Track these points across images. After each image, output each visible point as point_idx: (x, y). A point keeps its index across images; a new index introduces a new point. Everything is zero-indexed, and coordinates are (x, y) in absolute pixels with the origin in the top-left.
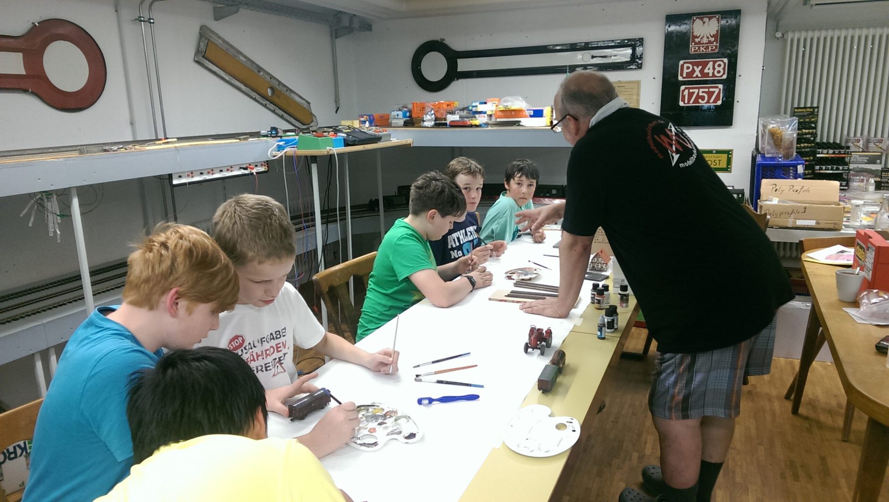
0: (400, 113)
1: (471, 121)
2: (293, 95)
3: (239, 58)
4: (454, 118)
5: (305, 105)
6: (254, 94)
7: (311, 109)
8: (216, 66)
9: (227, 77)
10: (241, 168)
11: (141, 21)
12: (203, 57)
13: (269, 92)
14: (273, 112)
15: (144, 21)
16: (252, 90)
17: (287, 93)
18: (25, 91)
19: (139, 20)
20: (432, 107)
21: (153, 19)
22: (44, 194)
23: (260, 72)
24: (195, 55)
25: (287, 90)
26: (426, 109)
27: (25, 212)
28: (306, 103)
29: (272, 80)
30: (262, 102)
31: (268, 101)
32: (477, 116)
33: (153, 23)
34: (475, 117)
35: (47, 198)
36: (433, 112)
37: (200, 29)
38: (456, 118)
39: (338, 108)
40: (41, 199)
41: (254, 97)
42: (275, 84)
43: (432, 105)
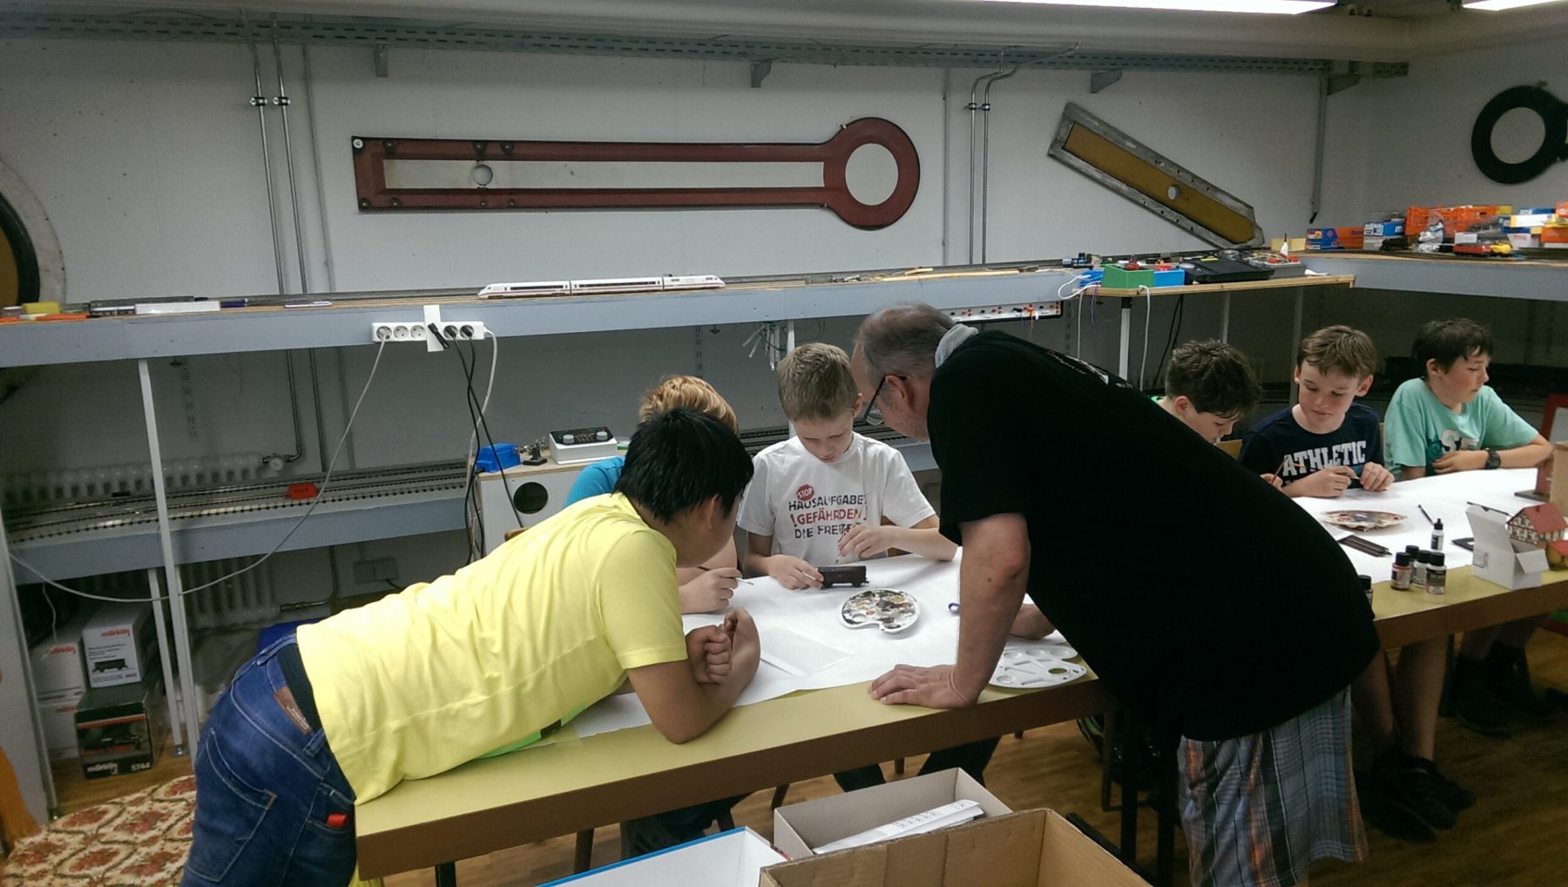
0: (1380, 227)
1: (1492, 246)
2: (1219, 196)
3: (1124, 145)
4: (1467, 238)
5: (1243, 211)
6: (1142, 198)
7: (1254, 218)
8: (1083, 160)
9: (1098, 175)
10: (1015, 309)
11: (972, 109)
12: (1063, 148)
13: (1172, 193)
14: (1176, 224)
15: (975, 109)
16: (1140, 192)
17: (1208, 194)
18: (822, 206)
19: (970, 108)
20: (1442, 217)
21: (989, 105)
22: (768, 325)
23: (1160, 162)
24: (1051, 146)
25: (1208, 189)
26: (1430, 219)
27: (748, 341)
28: (1245, 208)
29: (1181, 174)
30: (1155, 209)
31: (1167, 206)
32: (1510, 236)
33: (989, 109)
34: (1507, 239)
35: (771, 329)
36: (1440, 226)
37: (1065, 109)
38: (1471, 239)
39: (1315, 214)
40: (765, 330)
41: (1142, 202)
42: (1187, 180)
43: (1443, 214)
